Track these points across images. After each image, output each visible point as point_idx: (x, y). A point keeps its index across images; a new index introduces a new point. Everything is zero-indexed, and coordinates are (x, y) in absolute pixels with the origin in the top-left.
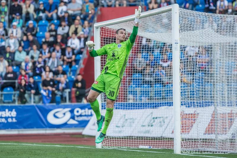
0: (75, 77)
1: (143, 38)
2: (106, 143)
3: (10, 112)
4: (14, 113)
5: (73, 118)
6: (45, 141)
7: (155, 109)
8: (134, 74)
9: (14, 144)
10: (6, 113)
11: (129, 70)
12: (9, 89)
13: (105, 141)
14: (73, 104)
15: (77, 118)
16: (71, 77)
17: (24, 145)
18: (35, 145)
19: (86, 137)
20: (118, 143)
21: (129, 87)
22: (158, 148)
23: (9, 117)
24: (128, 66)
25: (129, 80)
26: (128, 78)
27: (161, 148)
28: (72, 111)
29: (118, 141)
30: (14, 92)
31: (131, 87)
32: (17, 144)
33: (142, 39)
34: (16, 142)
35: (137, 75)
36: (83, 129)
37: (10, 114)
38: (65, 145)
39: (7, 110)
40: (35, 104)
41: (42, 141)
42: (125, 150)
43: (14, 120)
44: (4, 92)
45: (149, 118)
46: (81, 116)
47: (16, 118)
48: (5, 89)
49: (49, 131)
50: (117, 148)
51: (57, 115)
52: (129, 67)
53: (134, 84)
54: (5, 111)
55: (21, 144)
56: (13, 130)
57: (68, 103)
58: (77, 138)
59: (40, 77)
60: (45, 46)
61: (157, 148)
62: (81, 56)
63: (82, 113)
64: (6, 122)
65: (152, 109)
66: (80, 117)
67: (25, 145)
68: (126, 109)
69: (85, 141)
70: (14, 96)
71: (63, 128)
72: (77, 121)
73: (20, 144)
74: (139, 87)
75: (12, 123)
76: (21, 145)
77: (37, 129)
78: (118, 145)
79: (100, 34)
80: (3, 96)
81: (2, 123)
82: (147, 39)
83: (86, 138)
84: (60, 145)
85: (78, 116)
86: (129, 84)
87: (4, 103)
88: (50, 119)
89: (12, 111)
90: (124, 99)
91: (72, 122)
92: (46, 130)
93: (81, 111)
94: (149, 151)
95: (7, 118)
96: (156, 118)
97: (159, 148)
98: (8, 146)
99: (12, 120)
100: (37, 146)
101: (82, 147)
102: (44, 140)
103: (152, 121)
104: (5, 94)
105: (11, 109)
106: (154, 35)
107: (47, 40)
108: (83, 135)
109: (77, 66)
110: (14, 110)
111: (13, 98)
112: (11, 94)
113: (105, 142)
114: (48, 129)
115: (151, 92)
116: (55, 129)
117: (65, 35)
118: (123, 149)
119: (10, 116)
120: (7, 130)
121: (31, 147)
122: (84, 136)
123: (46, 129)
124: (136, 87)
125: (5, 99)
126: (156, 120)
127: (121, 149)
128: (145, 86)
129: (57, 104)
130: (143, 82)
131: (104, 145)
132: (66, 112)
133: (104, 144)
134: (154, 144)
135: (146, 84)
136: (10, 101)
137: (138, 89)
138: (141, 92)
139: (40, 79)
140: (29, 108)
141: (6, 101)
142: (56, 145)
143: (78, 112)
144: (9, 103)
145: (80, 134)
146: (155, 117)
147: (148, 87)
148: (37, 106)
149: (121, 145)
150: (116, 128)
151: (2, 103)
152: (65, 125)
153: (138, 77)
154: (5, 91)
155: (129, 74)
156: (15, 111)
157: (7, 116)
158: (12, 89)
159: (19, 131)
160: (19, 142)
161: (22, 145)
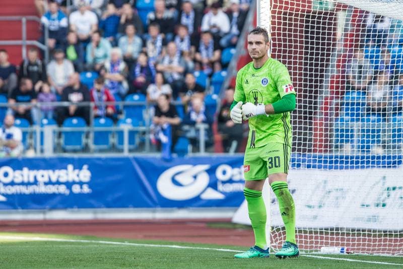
0: (219, 97)
1: (370, 14)
2: (279, 241)
3: (77, 171)
4: (85, 175)
5: (213, 185)
6: (150, 237)
7: (392, 170)
8: (348, 93)
9: (82, 241)
10: (67, 174)
11: (338, 82)
12: (75, 121)
13: (278, 238)
14: (215, 155)
15: (223, 185)
16: (210, 96)
17: (102, 244)
18: (127, 243)
19: (241, 228)
20: (306, 242)
21: (337, 120)
22: (393, 254)
23: (74, 183)
24: (335, 74)
25: (337, 104)
26: (334, 101)
27: (400, 255)
28: (211, 172)
29: (306, 237)
30: (86, 129)
31: (342, 120)
32: (89, 241)
33: (366, 17)
34: (87, 237)
35: (355, 95)
36: (235, 211)
37: (78, 176)
38: (193, 245)
39: (70, 167)
40: (131, 155)
41: (145, 237)
42: (321, 257)
43: (86, 189)
44: (65, 129)
45: (379, 188)
46: (230, 181)
47: (89, 184)
48: (67, 122)
49: (160, 215)
50: (304, 253)
51: (179, 178)
52: (338, 77)
53: (347, 114)
54: (66, 168)
55: (97, 242)
56: (82, 210)
57: (202, 153)
58: (221, 229)
59: (143, 96)
60: (154, 30)
61: (390, 255)
62: (233, 51)
63: (233, 176)
64: (67, 192)
65: (386, 170)
66: (228, 185)
67: (105, 244)
68: (325, 167)
69: (238, 238)
70: (87, 137)
71: (191, 208)
72: (222, 193)
73: (93, 241)
74: (358, 120)
75: (81, 195)
76: (95, 244)
77: (136, 209)
78: (306, 247)
79: (271, 5)
80: (63, 136)
81: (60, 194)
82: (378, 17)
83: (240, 230)
84: (182, 244)
85: (224, 182)
86: (337, 115)
87: (65, 151)
88: (165, 187)
89: (80, 168)
90: (326, 146)
91: (211, 194)
92: (154, 212)
93: (231, 172)
94: (371, 260)
95: (69, 185)
96: (394, 189)
97: (395, 255)
98: (67, 246)
99: (81, 188)
100: (130, 247)
101: (228, 250)
102: (148, 234)
103: (385, 195)
104: (67, 133)
105: (78, 165)
106: (387, 6)
107: (159, 16)
108: (235, 224)
109: (224, 73)
110: (85, 167)
111: (84, 140)
112: (80, 133)
113: (277, 240)
114: (159, 209)
115: (384, 131)
116: (174, 208)
117: (201, 5)
118: (316, 255)
119: (77, 179)
120: (70, 210)
121: (118, 248)
122: (237, 226)
123: (154, 209)
124: (352, 120)
125: (66, 144)
126: (392, 193)
127: (313, 255)
128: (371, 118)
129: (179, 155)
130: (368, 110)
131: (275, 247)
132: (199, 173)
133: (274, 244)
134: (385, 245)
135: (374, 114)
136: (78, 147)
137: (357, 126)
138: (363, 131)
139: (143, 101)
140: (118, 163)
141: (69, 147)
142: (172, 244)
143: (224, 173)
144: (75, 151)
145: (229, 221)
146: (391, 186)
147: (379, 120)
148: (136, 159)
149: (312, 247)
150: (307, 209)
151: (59, 152)
152: (195, 202)
153: (357, 98)
154: (68, 126)
155: (337, 93)
156: (89, 169)
157: (70, 179)
158: (82, 121)
159: (95, 213)
160: (92, 238)
161: (98, 244)
